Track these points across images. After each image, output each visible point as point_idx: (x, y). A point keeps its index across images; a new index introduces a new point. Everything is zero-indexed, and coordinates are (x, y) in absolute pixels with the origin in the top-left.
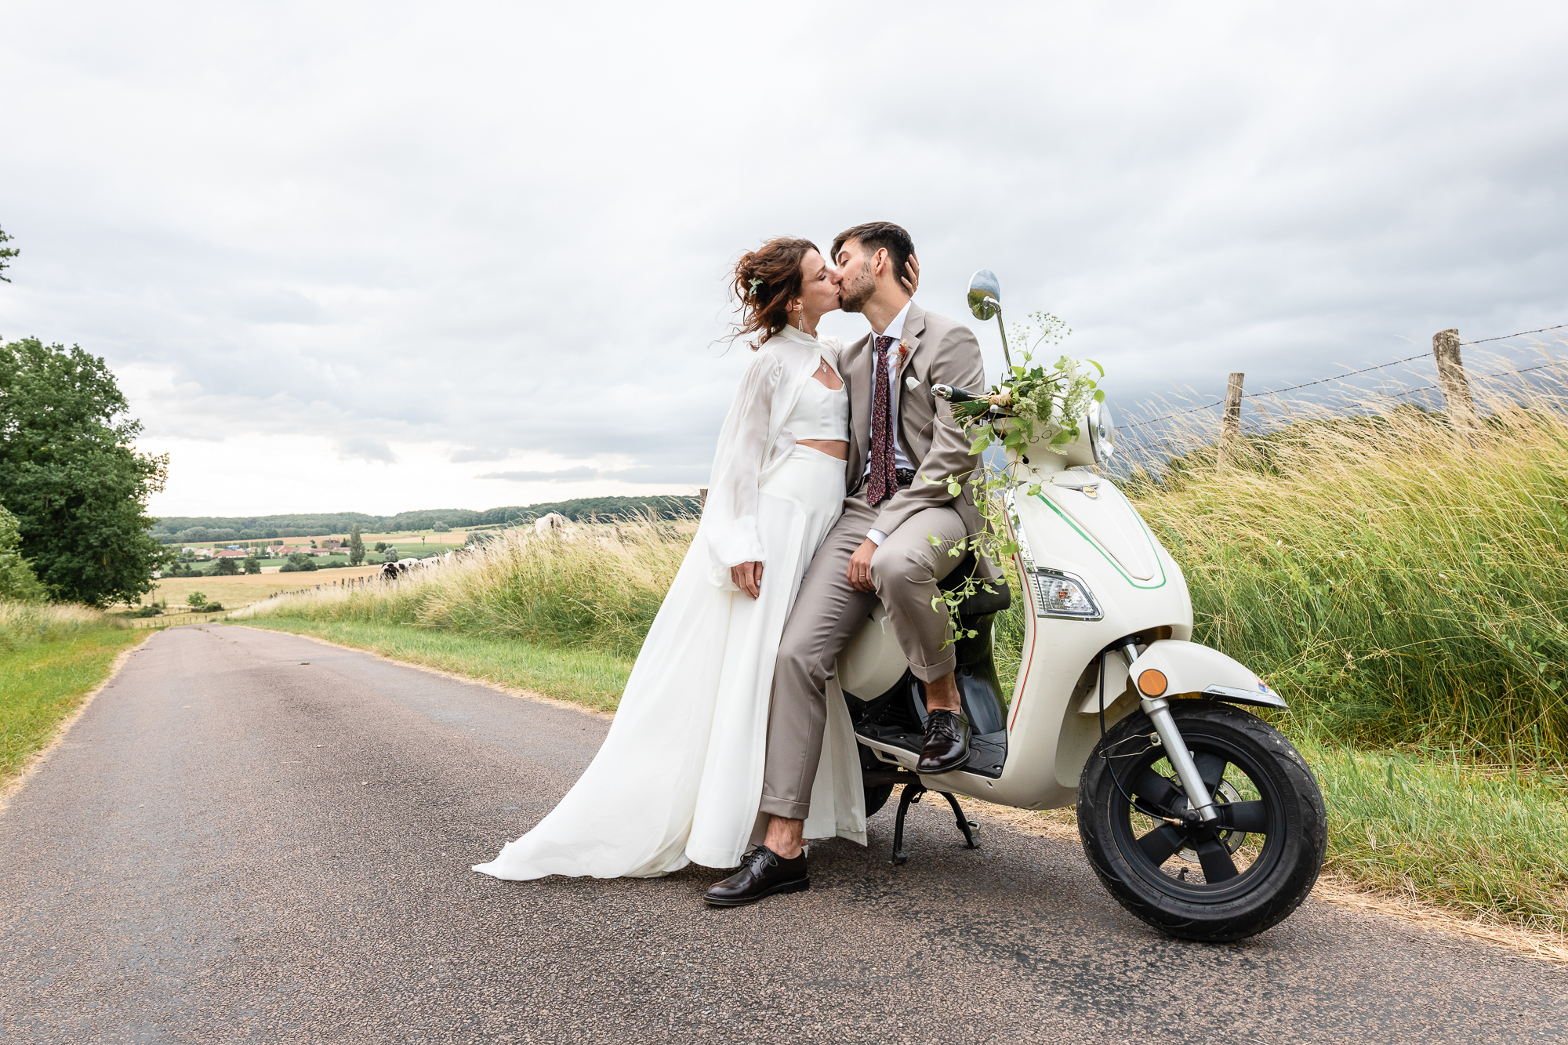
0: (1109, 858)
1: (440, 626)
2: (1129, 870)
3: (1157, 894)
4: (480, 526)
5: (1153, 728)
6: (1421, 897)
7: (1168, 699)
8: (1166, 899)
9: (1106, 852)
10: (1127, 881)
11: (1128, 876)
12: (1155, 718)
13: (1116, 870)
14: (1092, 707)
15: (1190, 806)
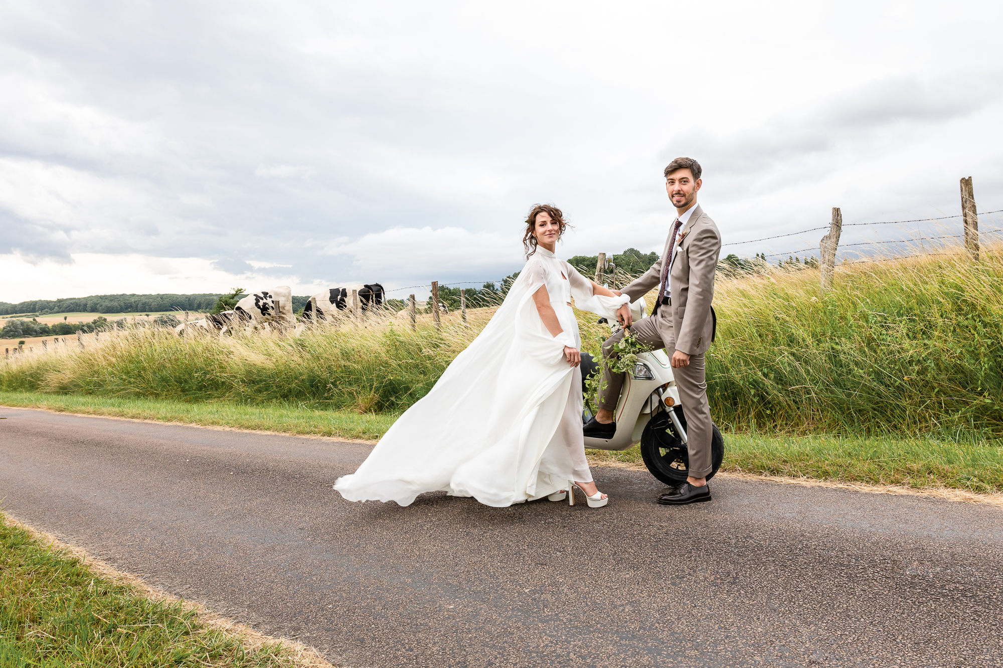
0: (655, 463)
1: (64, 390)
2: (661, 467)
3: (671, 474)
4: (14, 315)
5: (669, 417)
6: (744, 471)
7: (674, 407)
8: (674, 475)
9: (654, 461)
10: (661, 470)
11: (661, 469)
12: (670, 414)
13: (658, 468)
14: (648, 411)
15: (682, 443)
